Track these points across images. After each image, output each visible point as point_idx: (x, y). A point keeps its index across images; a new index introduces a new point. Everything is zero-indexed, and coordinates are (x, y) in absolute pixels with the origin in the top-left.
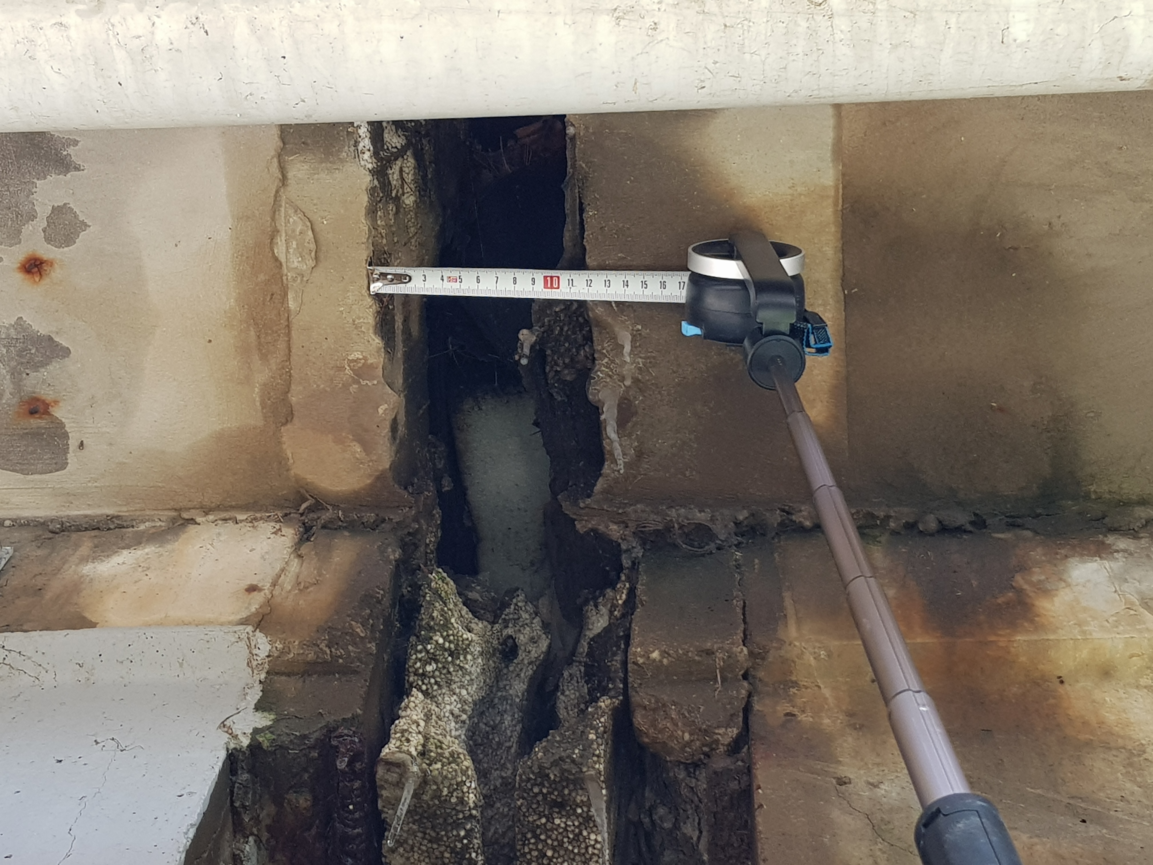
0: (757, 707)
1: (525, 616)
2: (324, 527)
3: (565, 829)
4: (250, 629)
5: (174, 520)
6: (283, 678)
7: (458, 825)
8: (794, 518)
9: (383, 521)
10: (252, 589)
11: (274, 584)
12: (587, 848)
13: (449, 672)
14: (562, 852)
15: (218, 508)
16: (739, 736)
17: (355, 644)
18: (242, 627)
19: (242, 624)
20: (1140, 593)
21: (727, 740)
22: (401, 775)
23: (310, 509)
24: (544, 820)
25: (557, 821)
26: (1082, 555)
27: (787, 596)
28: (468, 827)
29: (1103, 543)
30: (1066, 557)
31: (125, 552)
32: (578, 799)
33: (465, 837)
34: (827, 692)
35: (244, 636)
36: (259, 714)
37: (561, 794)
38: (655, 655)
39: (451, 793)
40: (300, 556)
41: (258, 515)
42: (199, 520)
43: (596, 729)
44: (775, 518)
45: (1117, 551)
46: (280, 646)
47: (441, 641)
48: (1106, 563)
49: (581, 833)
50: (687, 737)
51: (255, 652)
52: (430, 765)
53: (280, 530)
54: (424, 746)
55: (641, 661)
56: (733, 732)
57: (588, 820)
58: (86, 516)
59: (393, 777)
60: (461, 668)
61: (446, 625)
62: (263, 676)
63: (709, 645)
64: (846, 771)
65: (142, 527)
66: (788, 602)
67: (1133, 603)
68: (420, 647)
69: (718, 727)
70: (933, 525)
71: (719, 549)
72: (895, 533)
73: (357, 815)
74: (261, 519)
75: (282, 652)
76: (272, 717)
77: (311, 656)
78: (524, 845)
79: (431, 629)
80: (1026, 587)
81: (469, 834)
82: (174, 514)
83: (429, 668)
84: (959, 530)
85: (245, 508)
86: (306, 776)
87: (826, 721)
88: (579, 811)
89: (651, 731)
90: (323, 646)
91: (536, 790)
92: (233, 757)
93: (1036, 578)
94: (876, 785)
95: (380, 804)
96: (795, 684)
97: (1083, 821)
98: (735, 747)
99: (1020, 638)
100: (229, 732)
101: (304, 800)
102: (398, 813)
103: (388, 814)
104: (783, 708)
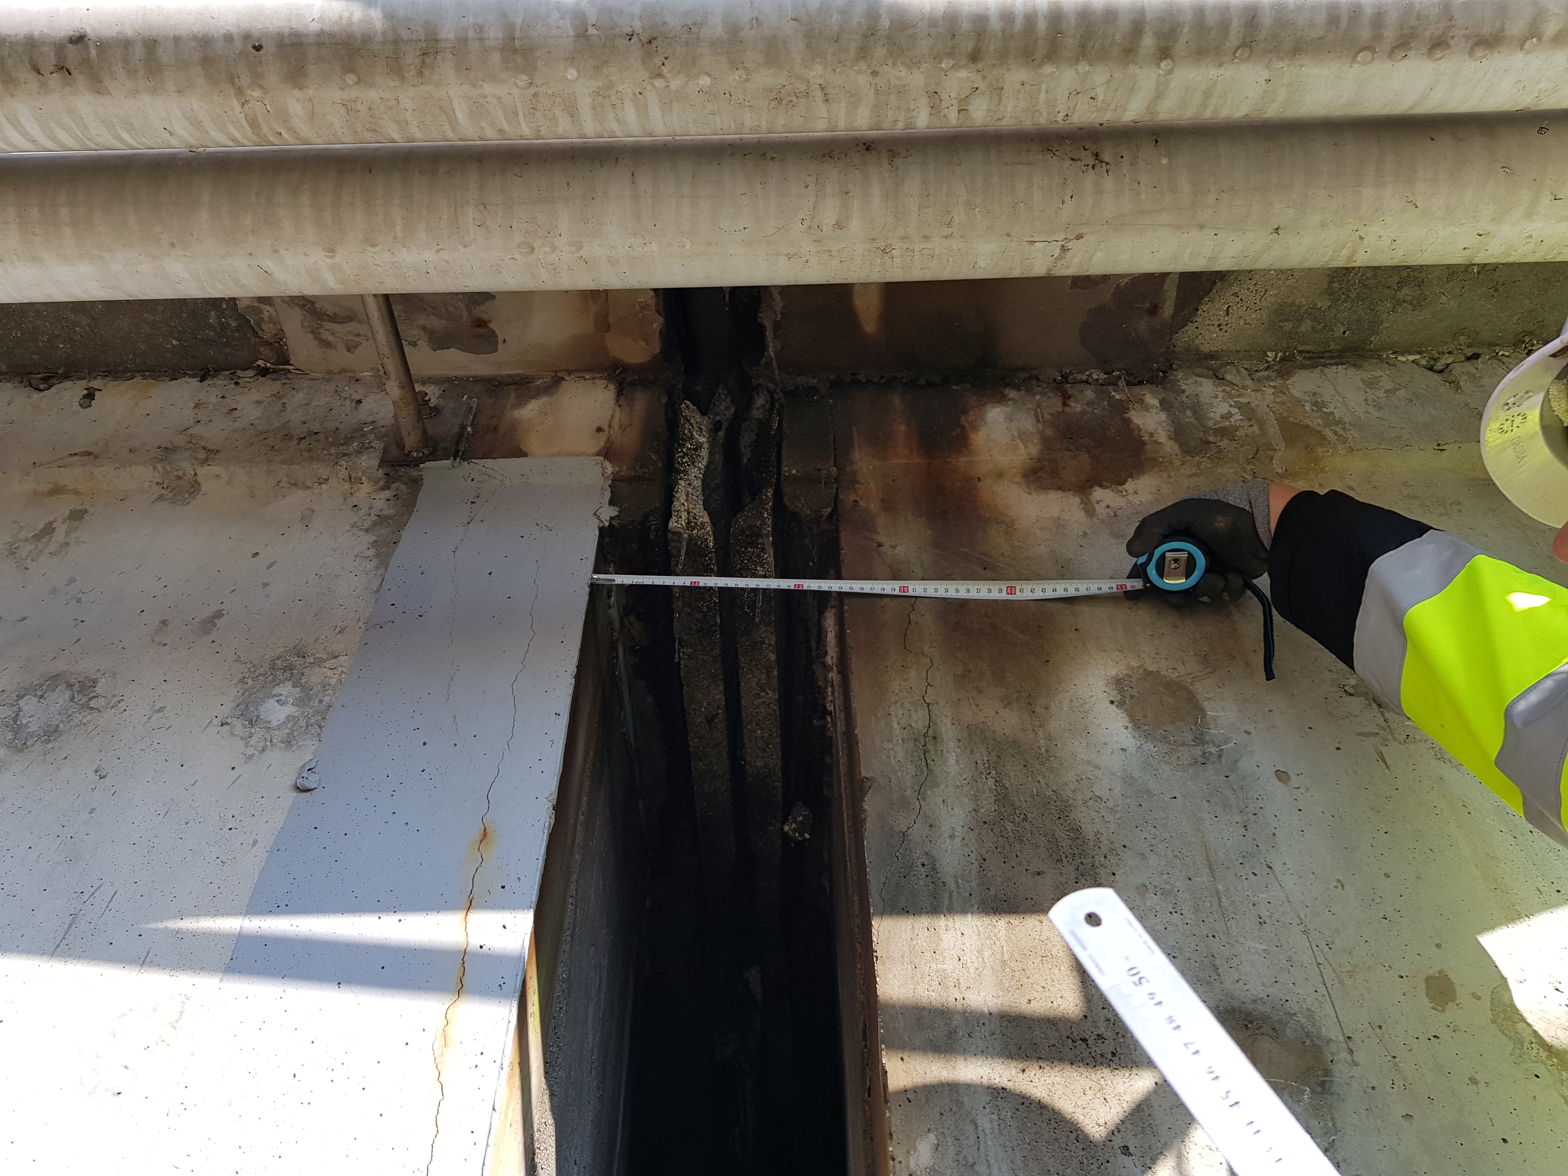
0: (841, 497)
2: (629, 384)
3: (753, 553)
4: (602, 458)
5: (553, 377)
6: (620, 486)
7: (706, 556)
8: (857, 377)
9: (657, 379)
10: (599, 430)
11: (610, 426)
12: (763, 560)
13: (694, 459)
14: (752, 561)
15: (575, 371)
16: (832, 511)
17: (652, 465)
18: (598, 457)
19: (598, 455)
20: (1018, 429)
21: (827, 515)
22: (679, 537)
23: (621, 373)
24: (743, 549)
25: (749, 550)
26: (993, 402)
27: (854, 429)
28: (710, 556)
29: (1003, 394)
30: (986, 403)
31: (533, 401)
32: (759, 541)
33: (708, 560)
34: (872, 486)
35: (599, 462)
36: (611, 508)
37: (751, 539)
38: (794, 472)
39: (702, 543)
40: (620, 406)
41: (595, 375)
42: (566, 378)
43: (767, 510)
45: (1009, 400)
46: (617, 468)
47: (689, 445)
48: (1004, 408)
49: (760, 554)
50: (808, 512)
51: (606, 470)
52: (692, 531)
53: (607, 386)
54: (688, 519)
55: (787, 474)
56: (830, 509)
57: (763, 550)
58: (510, 376)
59: (675, 538)
60: (699, 455)
62: (610, 482)
63: (819, 466)
64: (881, 538)
65: (539, 383)
66: (855, 434)
67: (1013, 436)
68: (680, 450)
69: (823, 508)
70: (924, 383)
71: (821, 398)
72: (905, 385)
73: (659, 552)
74: (597, 378)
75: (618, 472)
76: (618, 509)
77: (632, 474)
78: (734, 558)
80: (966, 424)
81: (710, 559)
82: (554, 374)
83: (684, 459)
84: (936, 384)
85: (588, 370)
86: (634, 538)
87: (872, 506)
88: (760, 546)
89: (792, 507)
90: (638, 469)
91: (740, 537)
92: (602, 530)
93: (970, 419)
94: (894, 547)
95: (670, 548)
96: (858, 482)
97: (985, 569)
98: (831, 515)
99: (962, 459)
100: (598, 518)
101: (634, 546)
102: (680, 551)
103: (674, 552)
104: (852, 497)
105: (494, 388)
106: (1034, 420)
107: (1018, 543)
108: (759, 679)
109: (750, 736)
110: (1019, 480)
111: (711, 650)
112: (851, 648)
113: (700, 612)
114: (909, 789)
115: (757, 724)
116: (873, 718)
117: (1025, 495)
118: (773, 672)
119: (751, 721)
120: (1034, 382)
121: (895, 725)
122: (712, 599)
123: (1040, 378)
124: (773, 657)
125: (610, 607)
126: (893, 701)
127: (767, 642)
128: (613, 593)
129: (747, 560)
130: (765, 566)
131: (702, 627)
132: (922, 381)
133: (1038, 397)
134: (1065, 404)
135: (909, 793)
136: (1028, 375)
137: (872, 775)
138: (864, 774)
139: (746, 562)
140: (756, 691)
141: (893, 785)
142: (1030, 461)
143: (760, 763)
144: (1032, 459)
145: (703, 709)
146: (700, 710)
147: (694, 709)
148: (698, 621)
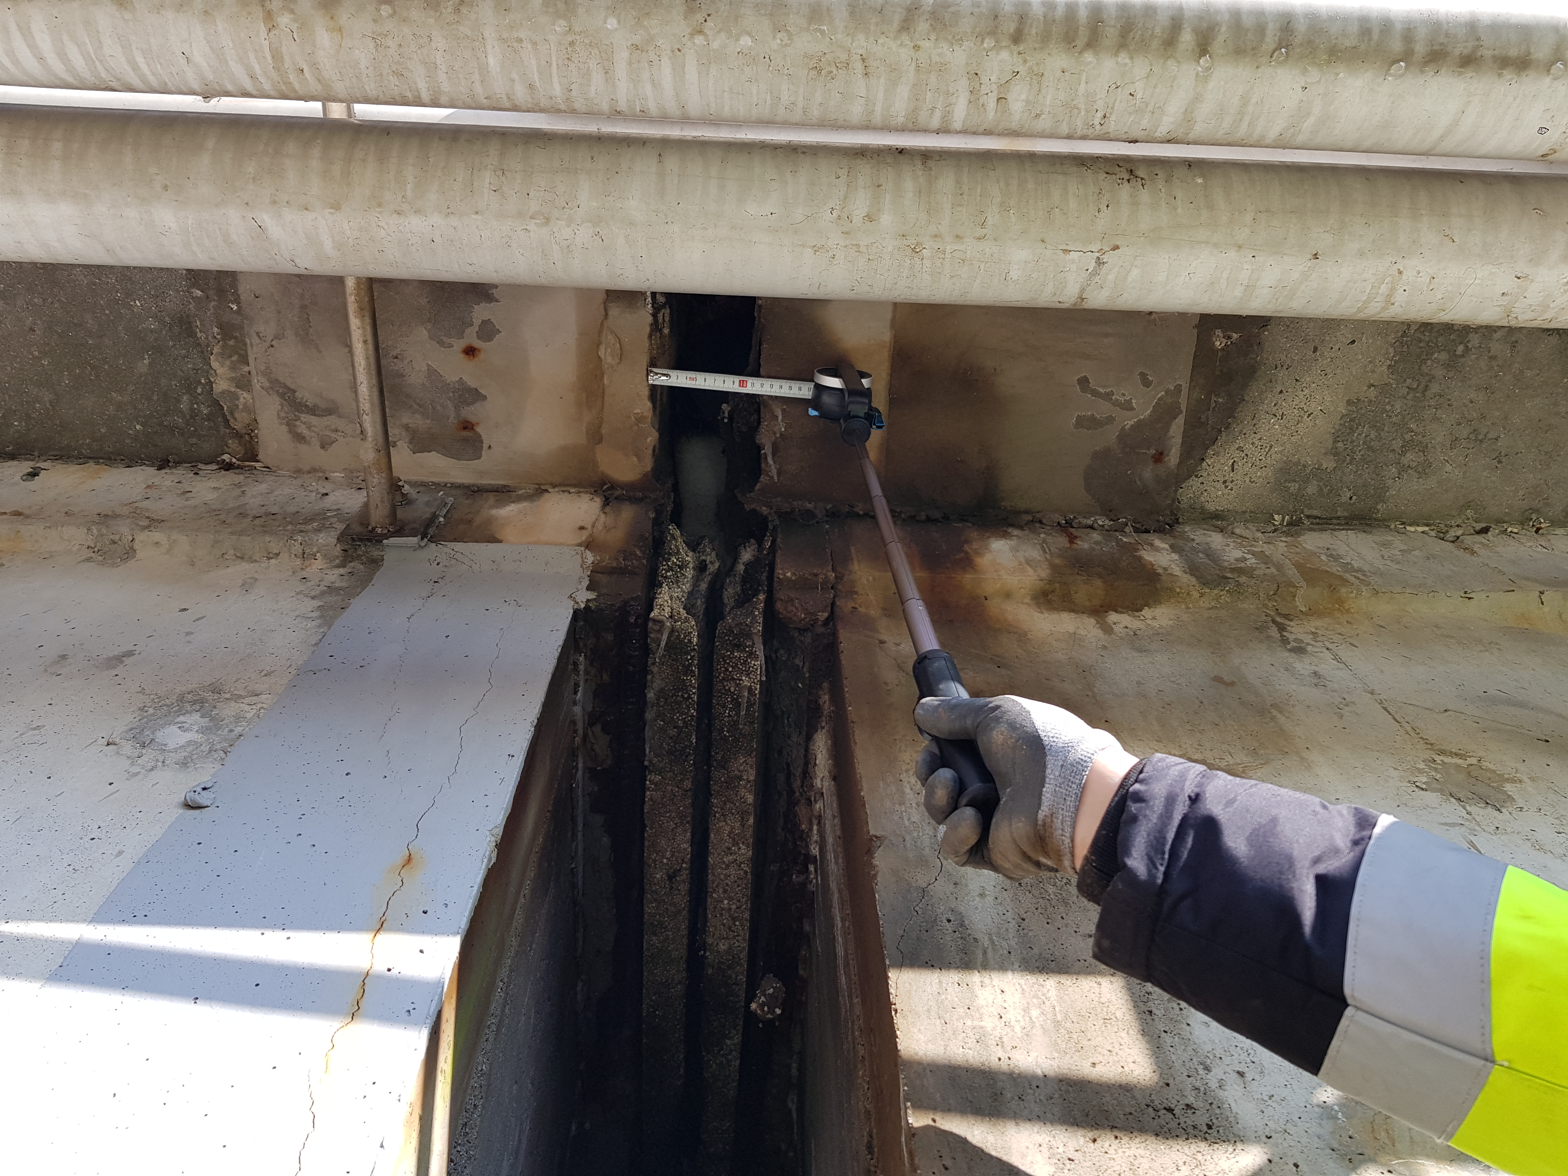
0: (838, 603)
1: (708, 550)
2: (616, 498)
3: (739, 658)
4: (583, 549)
5: (536, 489)
6: (600, 575)
7: (688, 653)
8: (855, 509)
9: (646, 497)
10: (582, 528)
11: (593, 527)
12: (749, 667)
13: (678, 577)
14: (737, 669)
15: (560, 485)
16: (829, 616)
17: (636, 560)
18: (578, 548)
19: (578, 546)
20: (1026, 559)
21: (823, 619)
22: (661, 627)
23: (608, 489)
24: (729, 653)
25: (736, 654)
27: (852, 548)
28: (692, 654)
30: (989, 537)
31: (512, 505)
32: (748, 644)
33: (690, 659)
34: (872, 597)
35: (580, 552)
36: (589, 592)
37: (739, 641)
38: (789, 574)
39: (685, 637)
40: (605, 513)
41: (581, 490)
42: (550, 490)
44: (846, 509)
45: (1013, 536)
46: (599, 559)
47: (675, 561)
48: (1008, 542)
49: (747, 660)
50: (803, 616)
51: (585, 560)
52: (674, 623)
53: (593, 499)
54: (671, 613)
55: (780, 577)
56: (826, 615)
57: (752, 655)
58: (490, 484)
59: (657, 628)
60: (683, 575)
61: (678, 553)
62: (589, 573)
63: (815, 571)
64: (883, 637)
65: (520, 492)
66: (853, 551)
67: (1021, 562)
68: (664, 563)
69: (819, 612)
70: (924, 519)
71: (817, 523)
72: (908, 520)
73: (637, 645)
74: (583, 492)
75: (600, 562)
76: (595, 594)
77: (615, 565)
78: (718, 665)
79: (670, 554)
80: (970, 551)
81: (692, 658)
82: (536, 486)
83: (669, 574)
84: (936, 521)
85: (573, 486)
86: (612, 625)
87: (872, 611)
88: (747, 649)
89: (785, 612)
90: (621, 560)
91: (727, 638)
92: (576, 611)
93: (975, 547)
94: (898, 645)
95: (649, 640)
96: (856, 593)
98: (826, 622)
99: (967, 577)
100: (574, 600)
101: (610, 637)
102: (659, 645)
103: (653, 646)
104: (851, 604)
105: (473, 493)
106: (1042, 552)
107: (1033, 650)
108: (733, 828)
109: (715, 908)
110: (1029, 601)
111: (682, 780)
112: (854, 723)
113: (675, 727)
115: (725, 891)
117: (1037, 614)
118: (748, 820)
119: (717, 886)
120: (1037, 524)
121: (908, 790)
122: (689, 710)
123: (1044, 521)
124: (750, 798)
125: (575, 703)
127: (745, 777)
128: (580, 689)
129: (733, 667)
130: (751, 676)
131: (675, 747)
132: (922, 516)
133: (1043, 536)
134: (1072, 542)
136: (1031, 518)
139: (730, 669)
140: (727, 844)
142: (1040, 584)
143: (723, 947)
144: (1042, 580)
145: (665, 861)
146: (662, 862)
147: (655, 861)
148: (671, 738)
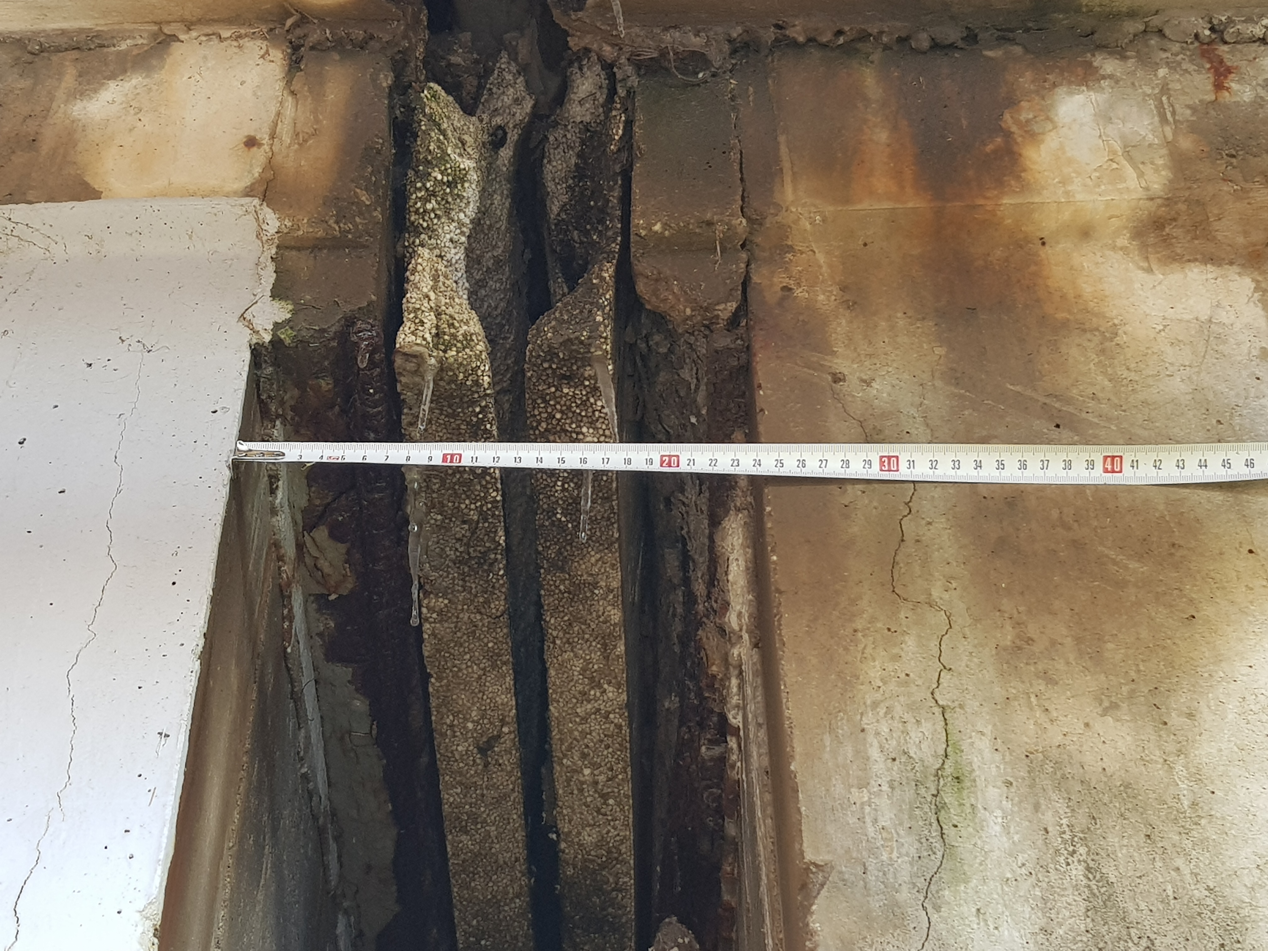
0: (755, 279)
1: (508, 78)
2: (312, 48)
3: (573, 396)
4: (256, 201)
5: (155, 36)
6: (294, 253)
7: (473, 403)
8: (787, 32)
9: (372, 37)
10: (251, 142)
11: (272, 137)
12: (594, 411)
13: (448, 204)
14: (570, 415)
15: (200, 21)
16: (738, 309)
17: (361, 214)
18: (248, 199)
19: (247, 195)
20: (1123, 137)
21: (726, 316)
22: (419, 365)
23: (296, 25)
24: (553, 389)
25: (566, 391)
26: (1070, 83)
27: (782, 139)
28: (483, 404)
29: (1090, 64)
30: (1054, 85)
31: (112, 84)
32: (586, 375)
33: (480, 413)
34: (821, 258)
35: (251, 209)
36: (277, 304)
37: (570, 369)
38: (657, 227)
39: (466, 378)
40: (293, 93)
41: (243, 31)
42: (182, 37)
43: (601, 308)
44: (769, 36)
45: (1104, 77)
46: (289, 224)
47: (439, 177)
48: (1093, 95)
49: (588, 399)
50: (688, 311)
51: (265, 227)
52: (445, 351)
53: (267, 52)
54: (437, 327)
55: (643, 233)
56: (732, 306)
57: (594, 390)
59: (411, 366)
60: (459, 196)
61: (444, 157)
62: (274, 251)
63: (708, 216)
64: (841, 365)
65: (124, 47)
66: (784, 150)
67: (1115, 153)
68: (419, 185)
69: (718, 304)
70: (924, 45)
71: (712, 76)
72: (886, 48)
73: (377, 397)
74: (246, 35)
75: (291, 229)
76: (290, 307)
77: (321, 234)
78: (534, 408)
79: (428, 163)
80: (1014, 129)
81: (483, 409)
82: (155, 28)
83: (429, 206)
84: (952, 46)
85: (229, 21)
86: (326, 363)
87: (821, 297)
88: (587, 383)
89: (654, 299)
90: (331, 222)
91: (546, 365)
92: (256, 351)
93: (1024, 116)
94: (868, 383)
95: (399, 387)
96: (790, 249)
97: (1058, 426)
98: (734, 322)
99: (1006, 201)
100: (250, 325)
101: (326, 384)
102: (421, 393)
103: (408, 396)
104: (780, 280)
105: (29, 58)
106: (1157, 119)
107: (1126, 374)
108: (588, 662)
109: (569, 780)
110: (1126, 243)
111: (487, 602)
112: (780, 592)
113: (464, 522)
114: (905, 888)
115: (584, 756)
116: (827, 739)
117: (1141, 275)
118: (615, 647)
119: (570, 748)
120: (1154, 41)
121: (874, 753)
122: (487, 493)
123: (1167, 32)
124: (616, 615)
125: (274, 512)
126: (869, 702)
127: (603, 584)
128: (280, 483)
129: (562, 412)
130: (598, 425)
131: (469, 554)
132: (923, 41)
133: (1162, 72)
134: (1219, 86)
135: (904, 895)
136: (1142, 28)
137: (828, 857)
138: (809, 856)
139: (558, 416)
140: (580, 688)
141: (871, 878)
142: (1149, 204)
143: (588, 837)
144: (1152, 199)
145: (470, 725)
146: (465, 727)
147: (451, 726)
148: (458, 540)
